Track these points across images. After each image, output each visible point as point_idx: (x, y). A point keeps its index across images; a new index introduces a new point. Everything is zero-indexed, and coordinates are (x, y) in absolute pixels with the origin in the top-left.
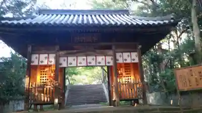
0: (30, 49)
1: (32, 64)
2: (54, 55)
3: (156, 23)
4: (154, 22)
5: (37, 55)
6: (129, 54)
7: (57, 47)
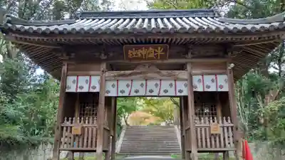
0: (65, 68)
1: (67, 91)
2: (98, 78)
3: (258, 27)
4: (256, 26)
5: (75, 78)
6: (213, 77)
7: (104, 66)
